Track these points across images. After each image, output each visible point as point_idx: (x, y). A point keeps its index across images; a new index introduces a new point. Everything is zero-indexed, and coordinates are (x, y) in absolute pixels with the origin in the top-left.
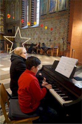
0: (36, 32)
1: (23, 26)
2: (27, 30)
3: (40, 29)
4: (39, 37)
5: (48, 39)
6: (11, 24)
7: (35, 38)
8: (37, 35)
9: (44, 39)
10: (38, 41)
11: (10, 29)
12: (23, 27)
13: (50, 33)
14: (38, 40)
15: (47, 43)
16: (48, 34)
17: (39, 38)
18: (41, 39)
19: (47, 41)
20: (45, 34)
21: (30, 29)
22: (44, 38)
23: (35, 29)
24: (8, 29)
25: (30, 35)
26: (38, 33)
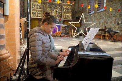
0: (102, 16)
1: (90, 12)
2: (94, 15)
3: (107, 12)
4: (105, 21)
5: (115, 22)
6: (79, 12)
7: (101, 23)
8: (103, 19)
9: (111, 23)
10: (104, 26)
11: (78, 16)
12: (90, 13)
13: (118, 15)
14: (104, 24)
15: (115, 27)
16: (116, 16)
17: (105, 23)
18: (107, 23)
19: (114, 24)
20: (113, 18)
21: (96, 14)
22: (111, 21)
23: (101, 13)
24: (77, 17)
25: (96, 20)
26: (104, 17)
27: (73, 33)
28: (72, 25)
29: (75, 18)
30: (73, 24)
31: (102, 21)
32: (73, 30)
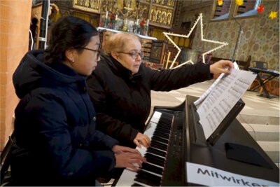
1: (218, 13)
2: (225, 23)
3: (260, 20)
4: (251, 43)
6: (192, 10)
8: (247, 37)
9: (266, 48)
10: (246, 53)
11: (188, 21)
12: (219, 16)
14: (247, 49)
15: (273, 59)
17: (251, 46)
18: (256, 48)
19: (273, 54)
20: (273, 37)
21: (233, 22)
22: (266, 45)
23: (247, 20)
24: (184, 21)
25: (229, 37)
26: (252, 33)
27: (168, 61)
28: (170, 40)
29: (181, 23)
30: (173, 38)
31: (243, 40)
32: (170, 53)
